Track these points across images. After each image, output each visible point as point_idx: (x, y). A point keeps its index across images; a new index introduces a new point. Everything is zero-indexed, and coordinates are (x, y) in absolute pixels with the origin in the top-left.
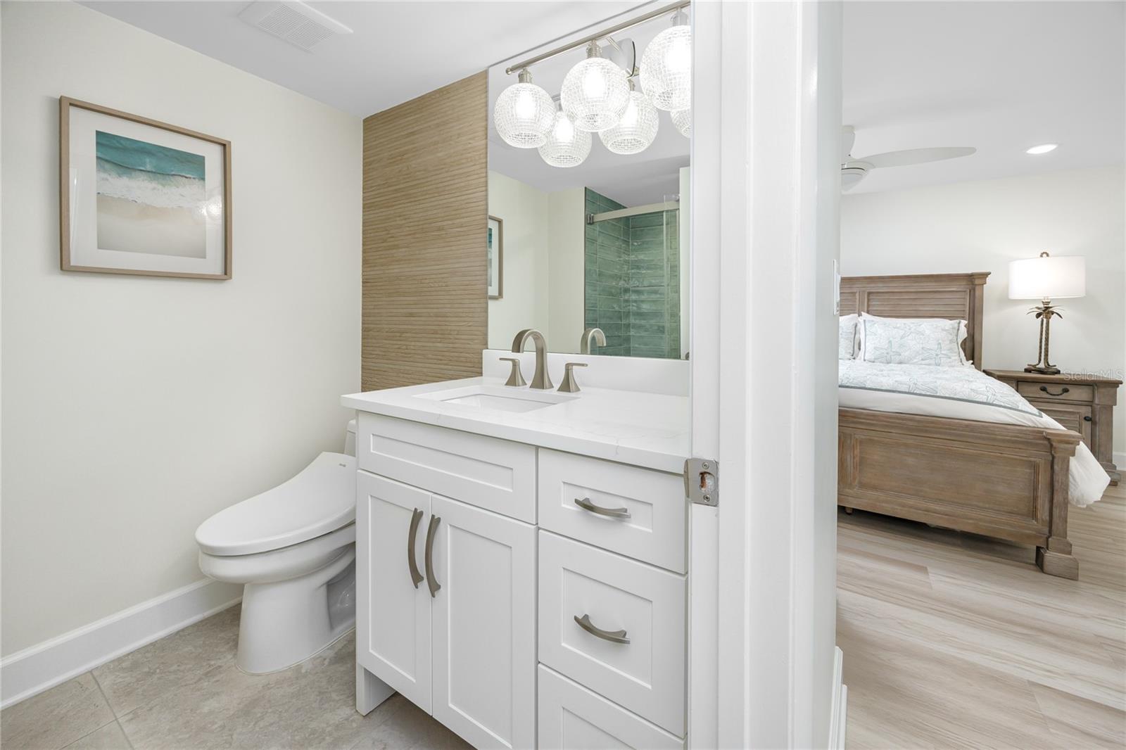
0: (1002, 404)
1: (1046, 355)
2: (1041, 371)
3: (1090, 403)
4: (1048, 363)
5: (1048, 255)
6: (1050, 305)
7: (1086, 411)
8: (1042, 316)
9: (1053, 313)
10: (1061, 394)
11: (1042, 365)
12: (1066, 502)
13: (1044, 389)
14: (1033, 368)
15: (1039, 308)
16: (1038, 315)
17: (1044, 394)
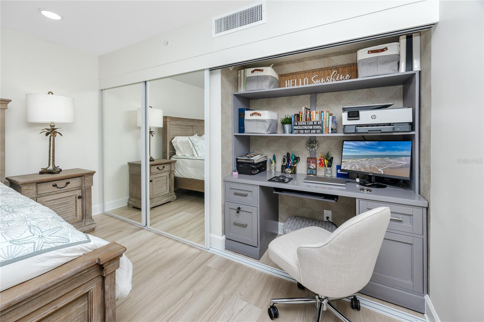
0: (53, 245)
1: (54, 161)
2: (50, 172)
3: (80, 188)
4: (54, 165)
5: (52, 94)
6: (55, 128)
7: (78, 193)
8: (50, 135)
9: (56, 132)
10: (66, 186)
11: (51, 168)
12: (114, 299)
13: (55, 186)
14: (45, 171)
15: (48, 130)
16: (47, 134)
17: (55, 189)
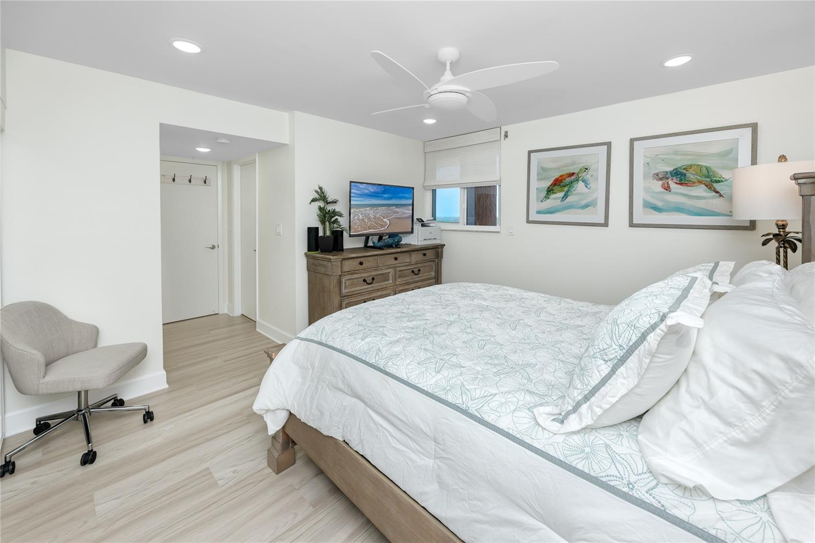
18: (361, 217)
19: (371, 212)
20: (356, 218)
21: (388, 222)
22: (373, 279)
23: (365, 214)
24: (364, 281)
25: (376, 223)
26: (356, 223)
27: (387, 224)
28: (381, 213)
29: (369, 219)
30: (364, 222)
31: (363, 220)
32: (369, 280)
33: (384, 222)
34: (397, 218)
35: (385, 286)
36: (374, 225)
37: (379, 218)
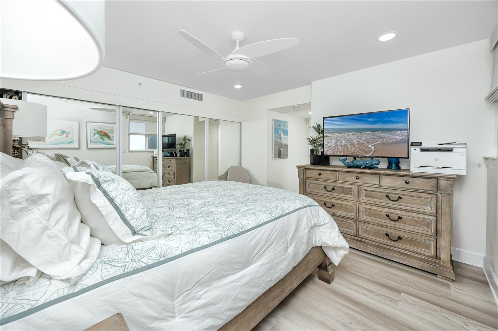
18: (343, 142)
19: (354, 138)
20: (338, 143)
21: (373, 148)
22: (333, 189)
23: (348, 140)
24: (325, 188)
25: (360, 149)
26: (338, 149)
27: (372, 150)
28: (365, 138)
29: (353, 144)
30: (348, 148)
31: (346, 145)
32: (330, 188)
33: (368, 148)
34: (383, 144)
35: (346, 198)
36: (358, 152)
37: (363, 144)
